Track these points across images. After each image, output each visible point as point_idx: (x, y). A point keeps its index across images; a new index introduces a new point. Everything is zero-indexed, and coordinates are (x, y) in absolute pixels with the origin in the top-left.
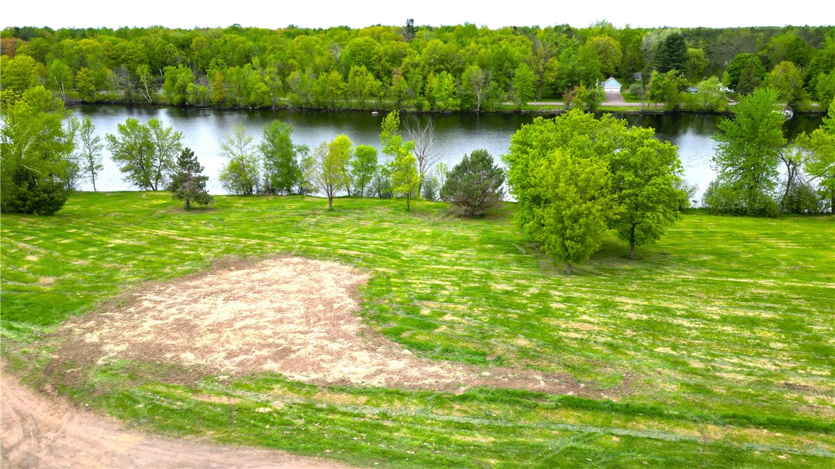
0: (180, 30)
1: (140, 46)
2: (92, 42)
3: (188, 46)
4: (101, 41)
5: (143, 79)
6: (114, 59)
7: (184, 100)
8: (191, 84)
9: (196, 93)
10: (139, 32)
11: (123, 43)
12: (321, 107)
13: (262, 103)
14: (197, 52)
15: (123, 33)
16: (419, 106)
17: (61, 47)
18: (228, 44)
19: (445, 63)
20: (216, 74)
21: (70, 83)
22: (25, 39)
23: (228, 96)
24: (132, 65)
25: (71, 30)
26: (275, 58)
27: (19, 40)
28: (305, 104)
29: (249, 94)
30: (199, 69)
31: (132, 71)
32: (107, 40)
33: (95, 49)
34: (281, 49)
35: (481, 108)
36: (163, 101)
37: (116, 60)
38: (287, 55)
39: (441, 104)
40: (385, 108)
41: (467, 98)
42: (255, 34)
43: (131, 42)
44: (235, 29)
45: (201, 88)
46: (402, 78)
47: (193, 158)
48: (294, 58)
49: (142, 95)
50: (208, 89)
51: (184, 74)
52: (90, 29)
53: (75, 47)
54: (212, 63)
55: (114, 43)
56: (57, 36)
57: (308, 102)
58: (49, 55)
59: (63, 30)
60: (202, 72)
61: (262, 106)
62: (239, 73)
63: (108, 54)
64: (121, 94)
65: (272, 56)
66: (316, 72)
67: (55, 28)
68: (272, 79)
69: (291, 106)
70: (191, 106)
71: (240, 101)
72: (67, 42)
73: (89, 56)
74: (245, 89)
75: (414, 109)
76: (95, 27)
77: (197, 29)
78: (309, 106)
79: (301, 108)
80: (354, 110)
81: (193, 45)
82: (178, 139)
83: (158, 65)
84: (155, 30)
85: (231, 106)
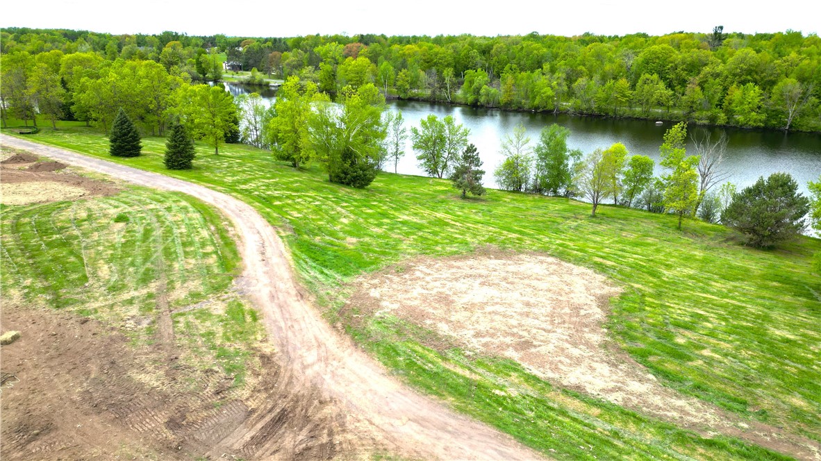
0: (485, 38)
1: (450, 51)
2: (413, 47)
3: (489, 52)
4: (420, 47)
5: (447, 80)
6: (428, 62)
7: (477, 101)
8: (485, 86)
9: (487, 95)
10: (451, 39)
11: (437, 49)
12: (602, 114)
13: (545, 107)
14: (496, 57)
15: (439, 41)
16: (713, 119)
17: (390, 52)
18: (524, 50)
19: (753, 73)
20: (508, 78)
21: (392, 82)
22: (367, 44)
23: (515, 98)
24: (440, 68)
25: (400, 37)
26: (565, 64)
27: (362, 45)
28: (587, 110)
29: (534, 98)
30: (495, 73)
31: (440, 73)
32: (426, 46)
33: (415, 54)
34: (572, 56)
35: (791, 126)
36: (459, 101)
37: (429, 63)
38: (578, 62)
39: (740, 118)
40: (671, 118)
41: (775, 114)
42: (551, 41)
43: (443, 48)
44: (534, 37)
45: (493, 90)
46: (698, 89)
47: (475, 153)
48: (584, 65)
49: (444, 94)
50: (499, 92)
51: (480, 77)
52: (414, 37)
53: (400, 52)
54: (507, 68)
55: (431, 48)
56: (389, 42)
57: (590, 108)
58: (381, 58)
59: (394, 37)
60: (496, 76)
61: (545, 109)
62: (529, 77)
63: (424, 58)
64: (428, 93)
65: (563, 62)
66: (604, 79)
67: (389, 35)
68: (559, 84)
69: (572, 110)
70: (482, 106)
71: (525, 104)
72: (396, 47)
73: (409, 59)
74: (531, 93)
75: (706, 122)
76: (418, 35)
77: (499, 37)
78: (590, 112)
79: (582, 113)
80: (636, 118)
81: (493, 52)
82: (466, 135)
83: (461, 67)
84: (464, 38)
85: (516, 108)
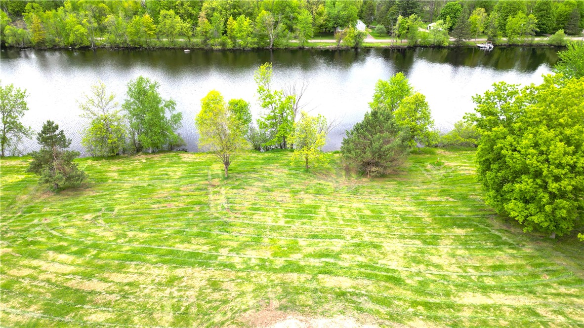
7: (3, 42)
8: (8, 27)
9: (14, 35)
12: (137, 46)
13: (81, 44)
16: (223, 44)
20: (33, 17)
23: (48, 37)
28: (122, 44)
29: (68, 35)
35: (273, 46)
39: (240, 42)
40: (193, 46)
41: (262, 37)
45: (19, 30)
46: (206, 21)
50: (26, 31)
54: (27, 8)
57: (125, 42)
60: (18, 15)
61: (82, 45)
62: (56, 16)
66: (129, 15)
68: (89, 22)
69: (108, 45)
70: (11, 47)
71: (59, 42)
74: (62, 30)
75: (220, 47)
78: (125, 45)
79: (118, 47)
80: (166, 48)
85: (51, 46)
